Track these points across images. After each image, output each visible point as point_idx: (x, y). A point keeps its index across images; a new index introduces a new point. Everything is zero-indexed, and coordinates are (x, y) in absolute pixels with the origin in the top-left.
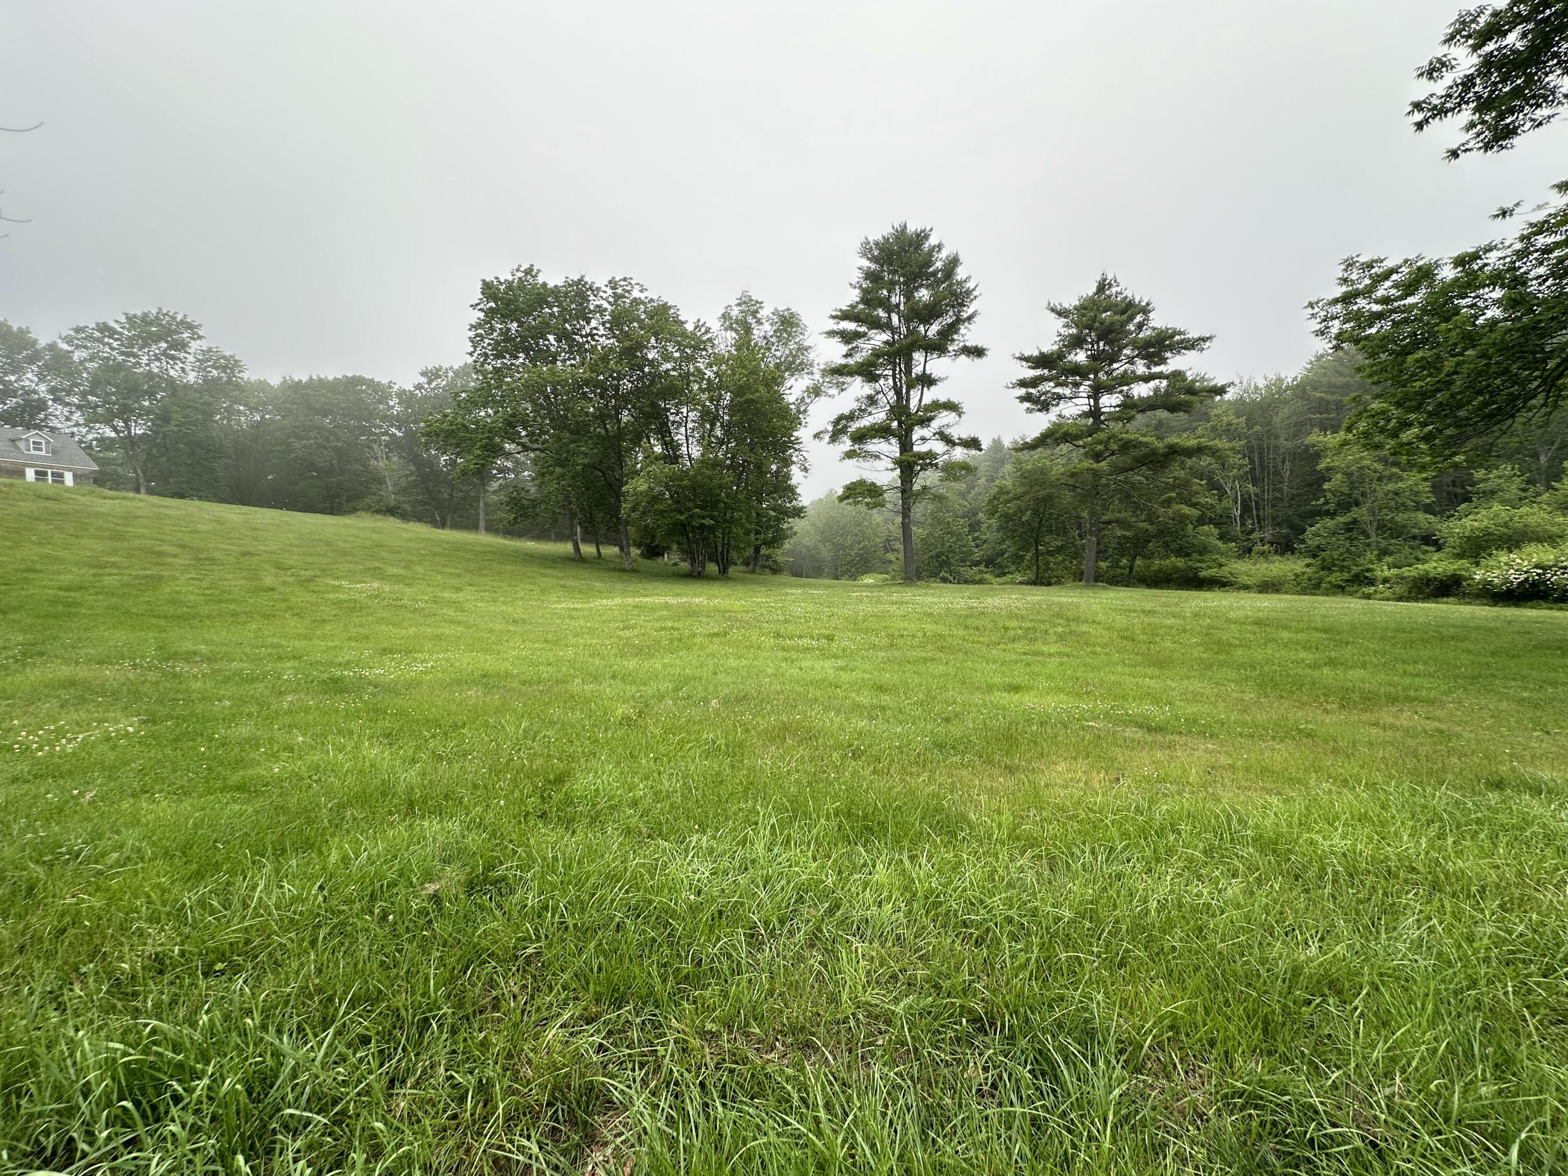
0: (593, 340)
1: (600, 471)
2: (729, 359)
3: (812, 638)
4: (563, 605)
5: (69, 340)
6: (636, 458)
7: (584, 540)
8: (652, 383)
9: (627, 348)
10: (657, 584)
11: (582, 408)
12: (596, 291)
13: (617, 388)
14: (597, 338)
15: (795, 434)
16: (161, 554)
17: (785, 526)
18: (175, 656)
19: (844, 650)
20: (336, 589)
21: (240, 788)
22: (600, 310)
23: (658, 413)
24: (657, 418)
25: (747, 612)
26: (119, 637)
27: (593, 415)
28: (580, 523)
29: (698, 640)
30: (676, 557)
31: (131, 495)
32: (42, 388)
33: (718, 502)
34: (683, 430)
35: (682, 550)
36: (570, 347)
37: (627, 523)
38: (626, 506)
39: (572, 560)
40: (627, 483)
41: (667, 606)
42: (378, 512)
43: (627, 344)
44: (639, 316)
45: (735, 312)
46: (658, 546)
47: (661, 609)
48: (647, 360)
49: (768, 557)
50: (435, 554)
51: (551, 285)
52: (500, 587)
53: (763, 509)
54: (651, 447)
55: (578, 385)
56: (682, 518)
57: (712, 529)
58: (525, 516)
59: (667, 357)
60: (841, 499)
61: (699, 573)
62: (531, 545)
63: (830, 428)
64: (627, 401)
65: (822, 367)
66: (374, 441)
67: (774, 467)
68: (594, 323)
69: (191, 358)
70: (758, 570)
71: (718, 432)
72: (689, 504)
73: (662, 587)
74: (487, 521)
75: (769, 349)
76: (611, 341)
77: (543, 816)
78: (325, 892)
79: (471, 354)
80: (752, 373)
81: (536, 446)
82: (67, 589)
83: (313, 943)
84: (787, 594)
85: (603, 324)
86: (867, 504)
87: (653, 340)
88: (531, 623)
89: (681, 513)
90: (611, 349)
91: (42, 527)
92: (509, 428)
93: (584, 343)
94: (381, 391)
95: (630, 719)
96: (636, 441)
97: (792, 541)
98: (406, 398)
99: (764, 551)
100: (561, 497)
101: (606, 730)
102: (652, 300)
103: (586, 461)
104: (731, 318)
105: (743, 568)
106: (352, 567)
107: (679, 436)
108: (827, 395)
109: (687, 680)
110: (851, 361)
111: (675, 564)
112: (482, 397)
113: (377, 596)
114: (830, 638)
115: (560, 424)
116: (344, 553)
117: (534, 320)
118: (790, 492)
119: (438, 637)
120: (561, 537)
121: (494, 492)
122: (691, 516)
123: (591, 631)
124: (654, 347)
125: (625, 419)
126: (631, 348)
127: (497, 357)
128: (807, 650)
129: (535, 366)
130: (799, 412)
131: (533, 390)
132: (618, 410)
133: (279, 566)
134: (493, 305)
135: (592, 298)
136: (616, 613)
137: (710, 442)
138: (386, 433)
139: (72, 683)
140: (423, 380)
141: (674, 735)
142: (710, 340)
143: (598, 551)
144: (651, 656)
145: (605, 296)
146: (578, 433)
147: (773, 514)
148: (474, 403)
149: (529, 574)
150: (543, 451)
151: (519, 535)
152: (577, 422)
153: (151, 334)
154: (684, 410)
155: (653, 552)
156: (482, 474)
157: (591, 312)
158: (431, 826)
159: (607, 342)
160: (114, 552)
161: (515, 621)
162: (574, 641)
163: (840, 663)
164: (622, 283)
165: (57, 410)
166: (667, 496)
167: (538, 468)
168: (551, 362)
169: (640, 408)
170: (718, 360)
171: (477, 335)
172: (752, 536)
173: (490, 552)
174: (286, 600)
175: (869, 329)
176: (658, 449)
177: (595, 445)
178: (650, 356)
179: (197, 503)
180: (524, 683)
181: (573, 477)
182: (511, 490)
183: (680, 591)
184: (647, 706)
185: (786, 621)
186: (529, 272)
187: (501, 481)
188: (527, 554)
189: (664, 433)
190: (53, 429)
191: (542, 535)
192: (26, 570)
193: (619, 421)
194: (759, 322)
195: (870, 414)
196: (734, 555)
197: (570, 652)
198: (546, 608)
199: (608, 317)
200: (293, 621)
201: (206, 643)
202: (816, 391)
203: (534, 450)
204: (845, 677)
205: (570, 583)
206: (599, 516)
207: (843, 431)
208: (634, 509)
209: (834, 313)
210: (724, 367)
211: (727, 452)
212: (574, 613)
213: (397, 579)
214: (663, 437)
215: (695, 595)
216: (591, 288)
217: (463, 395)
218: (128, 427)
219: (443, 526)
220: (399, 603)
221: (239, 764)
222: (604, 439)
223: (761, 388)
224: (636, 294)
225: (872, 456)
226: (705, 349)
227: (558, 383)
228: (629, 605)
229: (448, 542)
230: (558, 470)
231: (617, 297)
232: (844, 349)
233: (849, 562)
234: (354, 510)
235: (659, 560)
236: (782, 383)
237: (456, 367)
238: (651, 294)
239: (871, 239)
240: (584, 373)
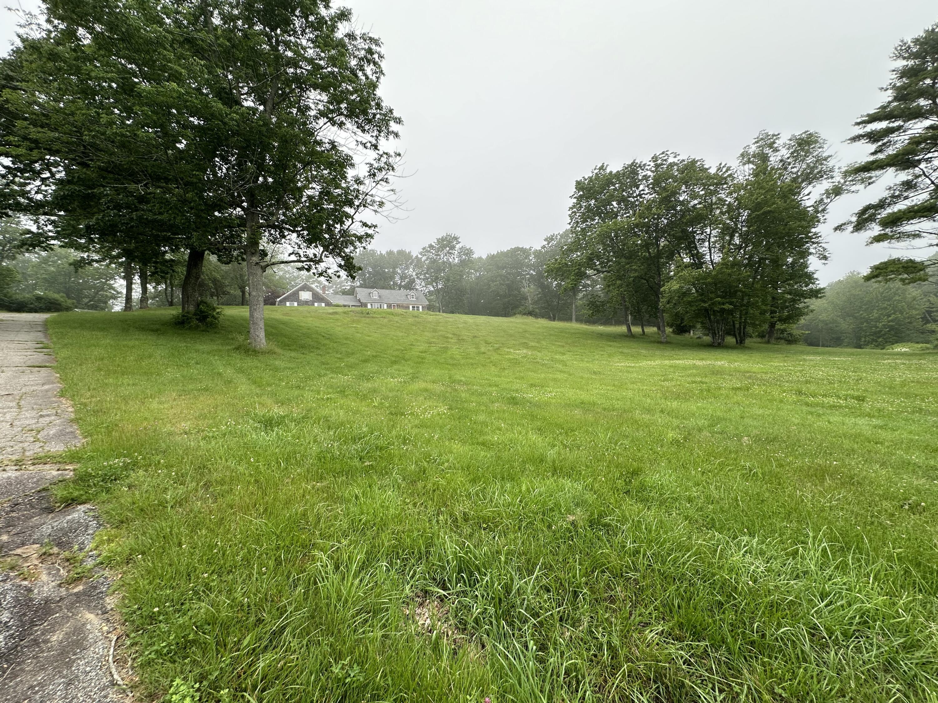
0: (641, 198)
1: (645, 279)
2: (747, 185)
3: (839, 397)
4: (622, 364)
5: (421, 254)
6: (670, 268)
7: (633, 324)
8: (682, 216)
9: (664, 198)
10: (686, 351)
11: (634, 242)
12: (642, 166)
13: (657, 224)
14: (643, 196)
15: (813, 230)
16: (447, 338)
17: (801, 305)
18: (454, 382)
19: (879, 410)
20: (509, 353)
21: (483, 444)
22: (646, 178)
23: (687, 236)
24: (686, 239)
25: (766, 373)
26: (437, 372)
27: (640, 245)
28: (631, 314)
29: (723, 392)
30: (699, 333)
31: (438, 313)
32: (414, 274)
33: (736, 292)
34: (707, 244)
35: (704, 327)
36: (626, 206)
37: (663, 311)
38: (663, 300)
39: (626, 336)
40: (664, 285)
41: (694, 367)
42: (524, 314)
43: (664, 195)
44: (673, 174)
45: (753, 149)
46: (686, 326)
47: (690, 369)
48: (680, 201)
49: (783, 331)
50: (551, 335)
51: (614, 171)
52: (585, 353)
53: (778, 293)
54: (682, 258)
55: (631, 229)
56: (706, 305)
57: (730, 312)
58: (598, 311)
59: (694, 196)
60: (868, 278)
61: (719, 344)
62: (601, 328)
63: (854, 219)
64: (665, 232)
65: (844, 169)
66: (523, 279)
67: (790, 260)
68: (641, 187)
69: (456, 252)
70: (773, 341)
71: (737, 241)
72: (712, 296)
73: (689, 353)
74: (576, 316)
75: (786, 169)
76: (653, 195)
77: (627, 492)
78: (523, 504)
79: (570, 224)
80: (769, 190)
81: (604, 269)
82: (422, 352)
83: (520, 528)
84: (805, 360)
85: (648, 186)
86: (903, 280)
87: (683, 188)
88: (604, 374)
89: (705, 302)
90: (653, 201)
91: (414, 328)
92: (589, 263)
93: (635, 201)
94: (525, 252)
95: (678, 441)
96: (670, 257)
97: (807, 317)
98: (538, 254)
99: (779, 326)
100: (619, 298)
101: (662, 446)
102: (683, 161)
103: (636, 274)
104: (749, 155)
105: (759, 340)
106: (514, 342)
107: (704, 249)
108: (849, 191)
109: (720, 420)
110: (881, 156)
111: (699, 338)
112: (576, 246)
113: (525, 357)
114: (861, 399)
115: (619, 254)
116: (511, 336)
117: (604, 195)
118: (809, 278)
119: (555, 380)
120: (618, 323)
121: (580, 299)
122: (713, 304)
123: (642, 381)
124: (684, 192)
125: (662, 244)
126: (668, 196)
127: (583, 222)
128: (832, 407)
129: (605, 222)
130: (817, 212)
131: (603, 237)
132: (657, 239)
133: (487, 343)
134: (581, 193)
135: (641, 171)
136: (658, 370)
137: (730, 249)
138: (528, 274)
139: (426, 390)
140: (546, 243)
141: (715, 458)
142: (730, 175)
143: (643, 330)
144: (687, 400)
145: (648, 168)
146: (630, 258)
147: (789, 296)
148: (570, 250)
149: (601, 345)
150: (608, 272)
151: (594, 323)
152: (630, 251)
153: (444, 245)
154: (708, 230)
155: (681, 330)
156: (574, 289)
157: (640, 180)
158: (567, 483)
159: (650, 197)
160: (433, 338)
161: (595, 373)
162: (631, 386)
163: (875, 421)
164: (661, 156)
165: (418, 281)
166: (694, 290)
167: (605, 283)
168: (614, 218)
169: (673, 235)
170: (738, 187)
171: (573, 213)
172: (768, 315)
173: (578, 333)
174: (489, 358)
175: (905, 121)
176: (687, 260)
177: (642, 264)
178: (681, 199)
179: (458, 315)
180: (605, 409)
181: (627, 286)
182: (589, 297)
183: (704, 356)
184: (689, 434)
185: (807, 382)
186: (602, 168)
187: (584, 293)
188: (598, 334)
189: (691, 248)
190: (417, 289)
191: (607, 322)
192: (411, 345)
193: (658, 246)
194: (776, 150)
195: (906, 198)
196: (749, 330)
197: (630, 394)
198: (612, 366)
199: (652, 181)
200: (493, 368)
201: (464, 376)
202: (837, 191)
203: (603, 272)
204: (883, 434)
205: (625, 351)
206: (644, 308)
207: (872, 219)
208: (668, 302)
209: (859, 120)
210: (742, 192)
211: (745, 254)
212: (630, 369)
213: (533, 348)
214: (690, 252)
215: (717, 359)
216: (640, 166)
217: (565, 247)
218: (437, 285)
219: (554, 320)
220: (535, 361)
221: (481, 433)
222: (648, 259)
223: (778, 201)
224: (671, 160)
225: (909, 236)
226: (726, 183)
227: (619, 230)
228: (666, 365)
229: (557, 328)
230: (619, 282)
231: (657, 166)
232: (873, 147)
233: (875, 333)
234: (515, 314)
235: (687, 335)
236: (799, 193)
237: (561, 233)
238: (683, 156)
239: (909, 39)
240: (635, 220)
